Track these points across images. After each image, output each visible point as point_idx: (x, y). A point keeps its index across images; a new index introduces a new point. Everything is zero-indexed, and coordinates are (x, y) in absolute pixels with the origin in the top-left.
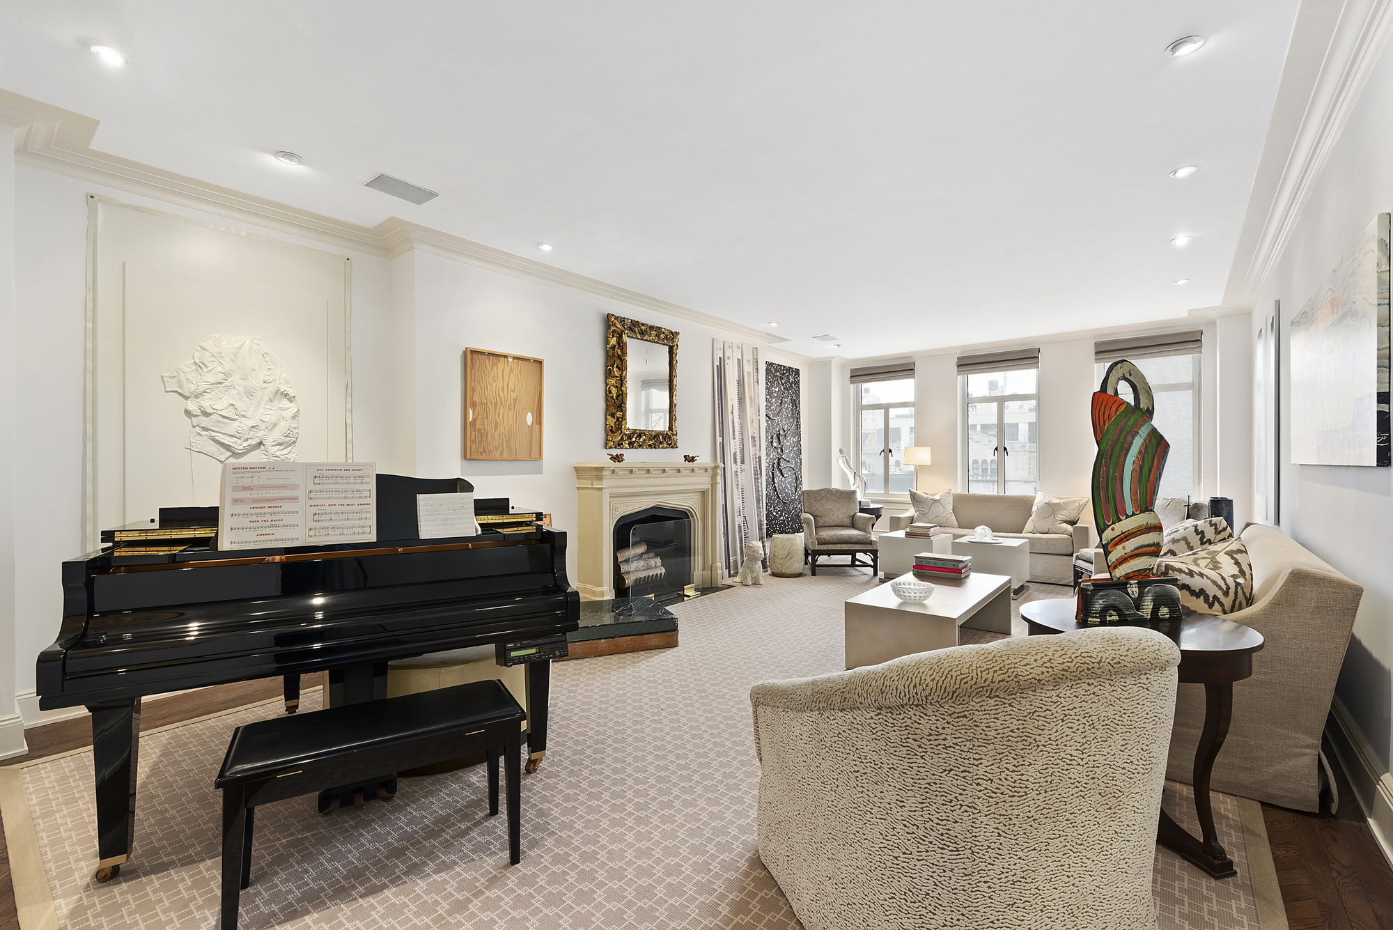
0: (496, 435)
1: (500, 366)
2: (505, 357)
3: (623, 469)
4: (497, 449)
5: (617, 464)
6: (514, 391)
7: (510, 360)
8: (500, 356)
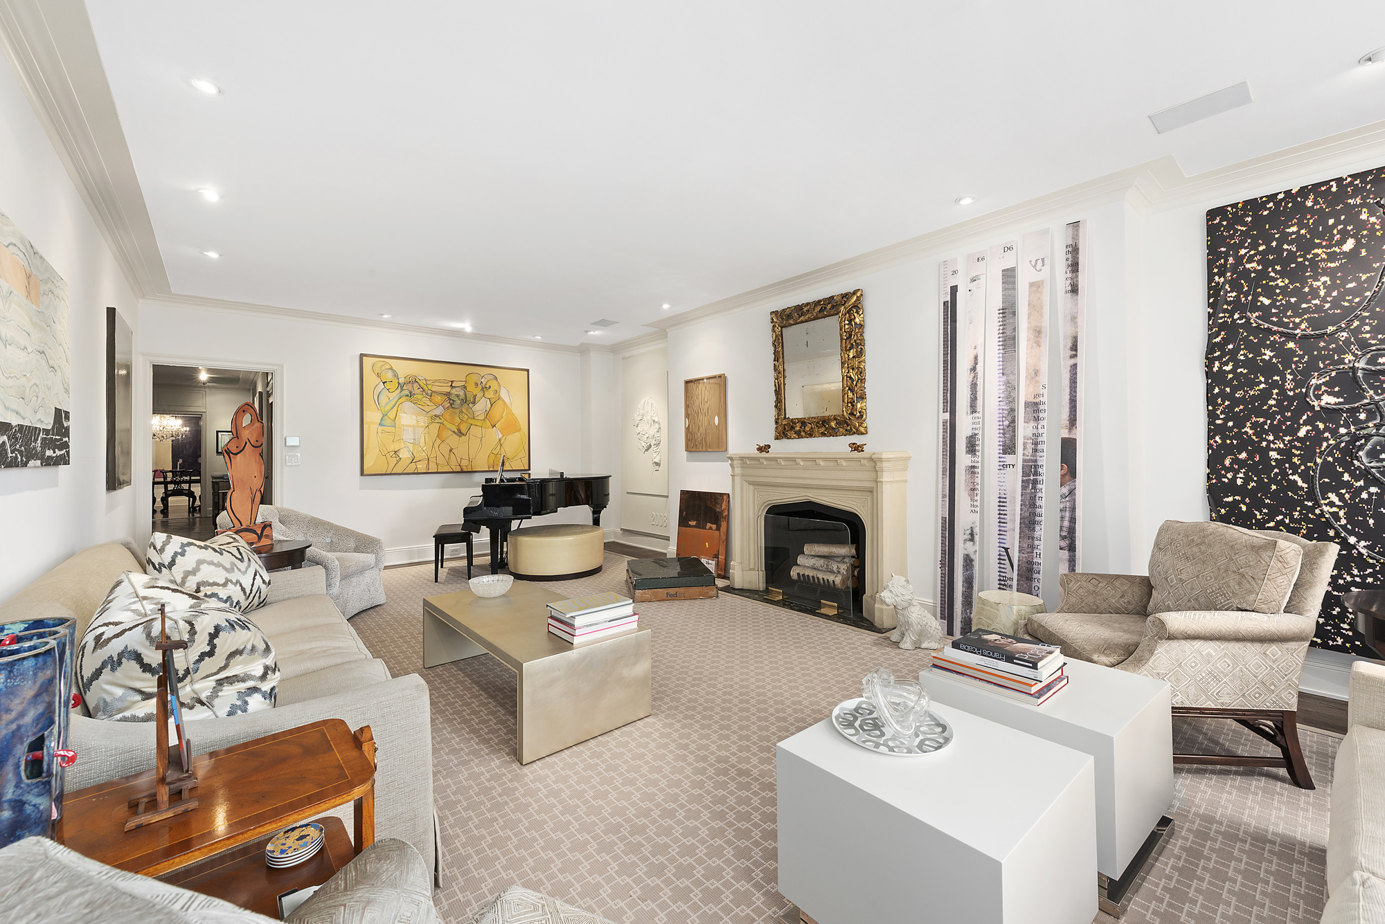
0: (699, 434)
1: (700, 386)
2: (703, 379)
3: (767, 459)
4: (700, 444)
5: (764, 454)
6: (707, 402)
7: (705, 381)
8: (700, 380)
